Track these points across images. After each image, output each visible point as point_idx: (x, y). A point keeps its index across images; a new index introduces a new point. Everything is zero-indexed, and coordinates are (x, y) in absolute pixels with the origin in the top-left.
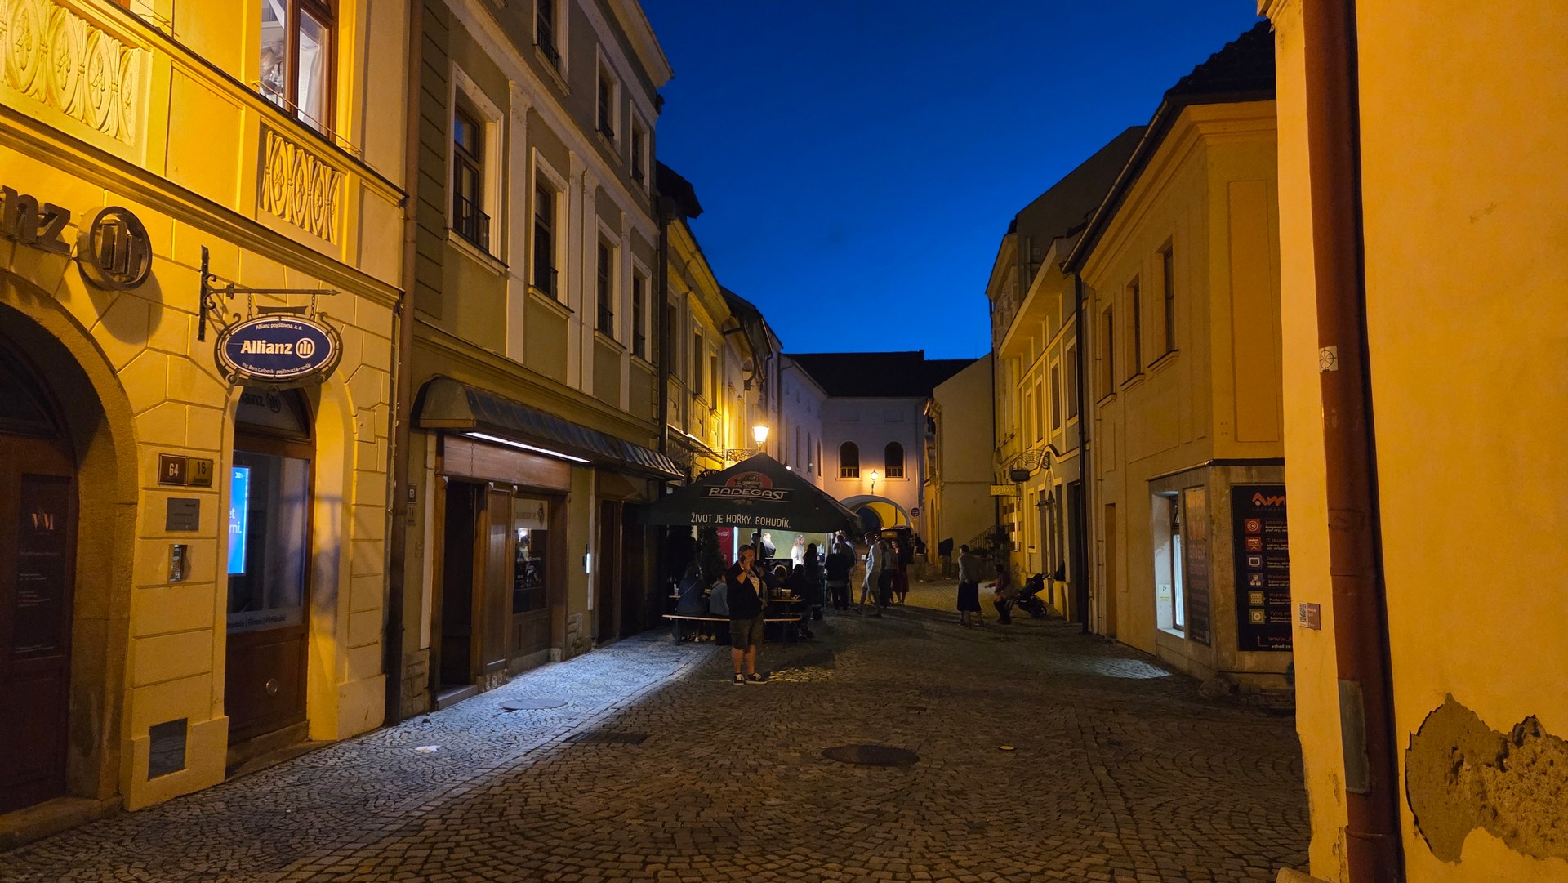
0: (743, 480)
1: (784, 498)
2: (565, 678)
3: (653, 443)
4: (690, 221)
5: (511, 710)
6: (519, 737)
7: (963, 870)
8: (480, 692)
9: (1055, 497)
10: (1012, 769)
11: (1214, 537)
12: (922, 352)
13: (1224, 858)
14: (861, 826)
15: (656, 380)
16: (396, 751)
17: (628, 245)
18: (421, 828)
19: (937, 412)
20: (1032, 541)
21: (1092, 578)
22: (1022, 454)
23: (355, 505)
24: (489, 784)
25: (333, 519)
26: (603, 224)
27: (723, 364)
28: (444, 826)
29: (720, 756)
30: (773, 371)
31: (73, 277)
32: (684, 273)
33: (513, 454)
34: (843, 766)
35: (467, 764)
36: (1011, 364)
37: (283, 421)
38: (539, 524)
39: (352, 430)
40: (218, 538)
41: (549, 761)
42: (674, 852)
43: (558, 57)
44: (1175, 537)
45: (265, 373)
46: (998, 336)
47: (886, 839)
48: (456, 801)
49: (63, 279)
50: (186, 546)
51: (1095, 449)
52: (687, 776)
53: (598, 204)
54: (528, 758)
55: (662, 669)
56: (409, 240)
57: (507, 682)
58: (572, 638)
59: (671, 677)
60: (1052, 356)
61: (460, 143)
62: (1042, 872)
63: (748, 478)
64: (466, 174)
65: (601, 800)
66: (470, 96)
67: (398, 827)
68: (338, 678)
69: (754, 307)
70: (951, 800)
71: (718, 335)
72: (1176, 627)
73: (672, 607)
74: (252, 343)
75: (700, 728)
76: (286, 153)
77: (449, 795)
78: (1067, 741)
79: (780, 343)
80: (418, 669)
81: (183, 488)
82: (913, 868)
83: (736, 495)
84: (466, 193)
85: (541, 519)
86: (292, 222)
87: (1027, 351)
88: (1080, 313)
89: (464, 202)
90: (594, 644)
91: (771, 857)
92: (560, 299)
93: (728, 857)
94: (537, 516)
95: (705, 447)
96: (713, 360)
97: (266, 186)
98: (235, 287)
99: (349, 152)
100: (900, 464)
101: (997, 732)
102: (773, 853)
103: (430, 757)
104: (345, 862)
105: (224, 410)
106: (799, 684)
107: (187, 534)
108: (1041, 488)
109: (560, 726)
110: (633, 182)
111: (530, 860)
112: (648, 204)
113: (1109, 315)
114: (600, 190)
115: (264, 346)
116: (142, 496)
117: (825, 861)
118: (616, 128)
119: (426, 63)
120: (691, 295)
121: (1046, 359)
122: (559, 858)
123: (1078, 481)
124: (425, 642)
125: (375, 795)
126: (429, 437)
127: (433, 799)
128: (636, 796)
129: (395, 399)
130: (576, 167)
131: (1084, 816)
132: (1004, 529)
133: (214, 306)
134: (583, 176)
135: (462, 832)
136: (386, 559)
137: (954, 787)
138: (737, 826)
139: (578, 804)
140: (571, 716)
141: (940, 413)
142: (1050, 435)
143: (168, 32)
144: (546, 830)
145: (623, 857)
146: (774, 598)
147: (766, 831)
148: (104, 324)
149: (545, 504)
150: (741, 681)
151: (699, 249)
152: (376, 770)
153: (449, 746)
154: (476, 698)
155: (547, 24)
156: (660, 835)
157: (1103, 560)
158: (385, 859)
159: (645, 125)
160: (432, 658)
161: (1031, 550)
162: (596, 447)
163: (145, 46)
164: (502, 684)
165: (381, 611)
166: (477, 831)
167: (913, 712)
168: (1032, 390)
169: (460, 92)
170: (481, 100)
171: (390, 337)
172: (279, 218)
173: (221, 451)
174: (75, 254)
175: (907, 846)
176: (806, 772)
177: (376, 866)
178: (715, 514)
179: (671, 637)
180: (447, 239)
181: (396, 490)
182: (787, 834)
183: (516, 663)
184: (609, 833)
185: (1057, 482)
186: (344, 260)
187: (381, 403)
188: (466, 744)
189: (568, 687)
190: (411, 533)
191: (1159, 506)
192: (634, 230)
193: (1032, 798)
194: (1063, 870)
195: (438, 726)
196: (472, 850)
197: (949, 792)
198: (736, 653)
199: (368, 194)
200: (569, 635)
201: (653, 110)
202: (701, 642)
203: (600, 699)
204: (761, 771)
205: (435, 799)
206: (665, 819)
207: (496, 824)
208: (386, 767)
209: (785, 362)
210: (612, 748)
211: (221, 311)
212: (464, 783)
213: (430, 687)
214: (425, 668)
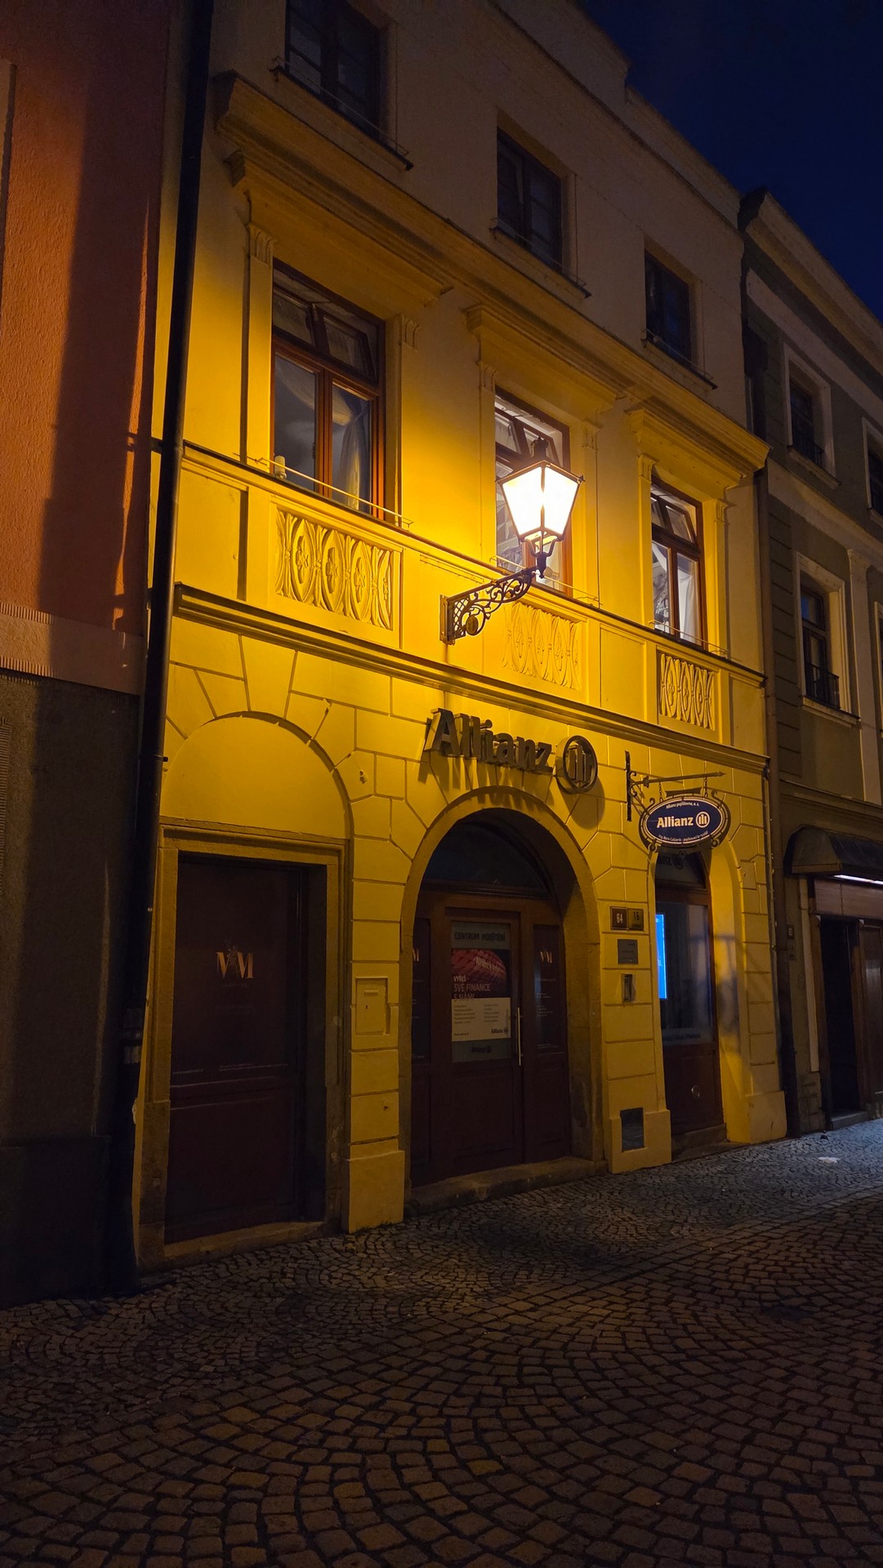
8: (870, 1119)
16: (801, 1158)
18: (832, 1217)
23: (746, 942)
25: (729, 954)
28: (853, 1219)
31: (554, 789)
33: (880, 892)
35: (867, 1176)
37: (685, 876)
39: (737, 879)
40: (651, 969)
45: (675, 842)
48: (860, 1202)
49: (549, 791)
50: (631, 976)
56: (770, 714)
61: (807, 619)
64: (813, 642)
66: (813, 575)
67: (813, 1214)
68: (746, 1090)
74: (664, 819)
76: (675, 666)
77: (853, 1196)
80: (812, 1090)
81: (626, 932)
84: (815, 661)
86: (681, 720)
89: (814, 669)
97: (663, 697)
98: (650, 778)
99: (718, 654)
103: (832, 1166)
104: (774, 1231)
105: (647, 871)
107: (630, 966)
115: (673, 820)
116: (602, 937)
119: (775, 562)
124: (815, 1066)
125: (790, 1188)
126: (801, 881)
129: (769, 849)
133: (636, 795)
135: (869, 1225)
136: (774, 990)
143: (596, 605)
148: (574, 818)
152: (786, 1171)
153: (847, 1160)
154: (867, 1123)
158: (807, 1234)
160: (823, 1081)
163: (584, 620)
165: (774, 1035)
169: (804, 575)
170: (822, 575)
171: (761, 798)
172: (673, 719)
173: (647, 903)
174: (554, 772)
177: (800, 1238)
180: (802, 705)
181: (777, 929)
186: (721, 742)
187: (759, 854)
188: (863, 1160)
190: (793, 965)
195: (835, 1143)
199: (735, 683)
205: (841, 1198)
208: (796, 1170)
211: (640, 797)
212: (866, 1189)
213: (824, 1108)
214: (817, 1089)
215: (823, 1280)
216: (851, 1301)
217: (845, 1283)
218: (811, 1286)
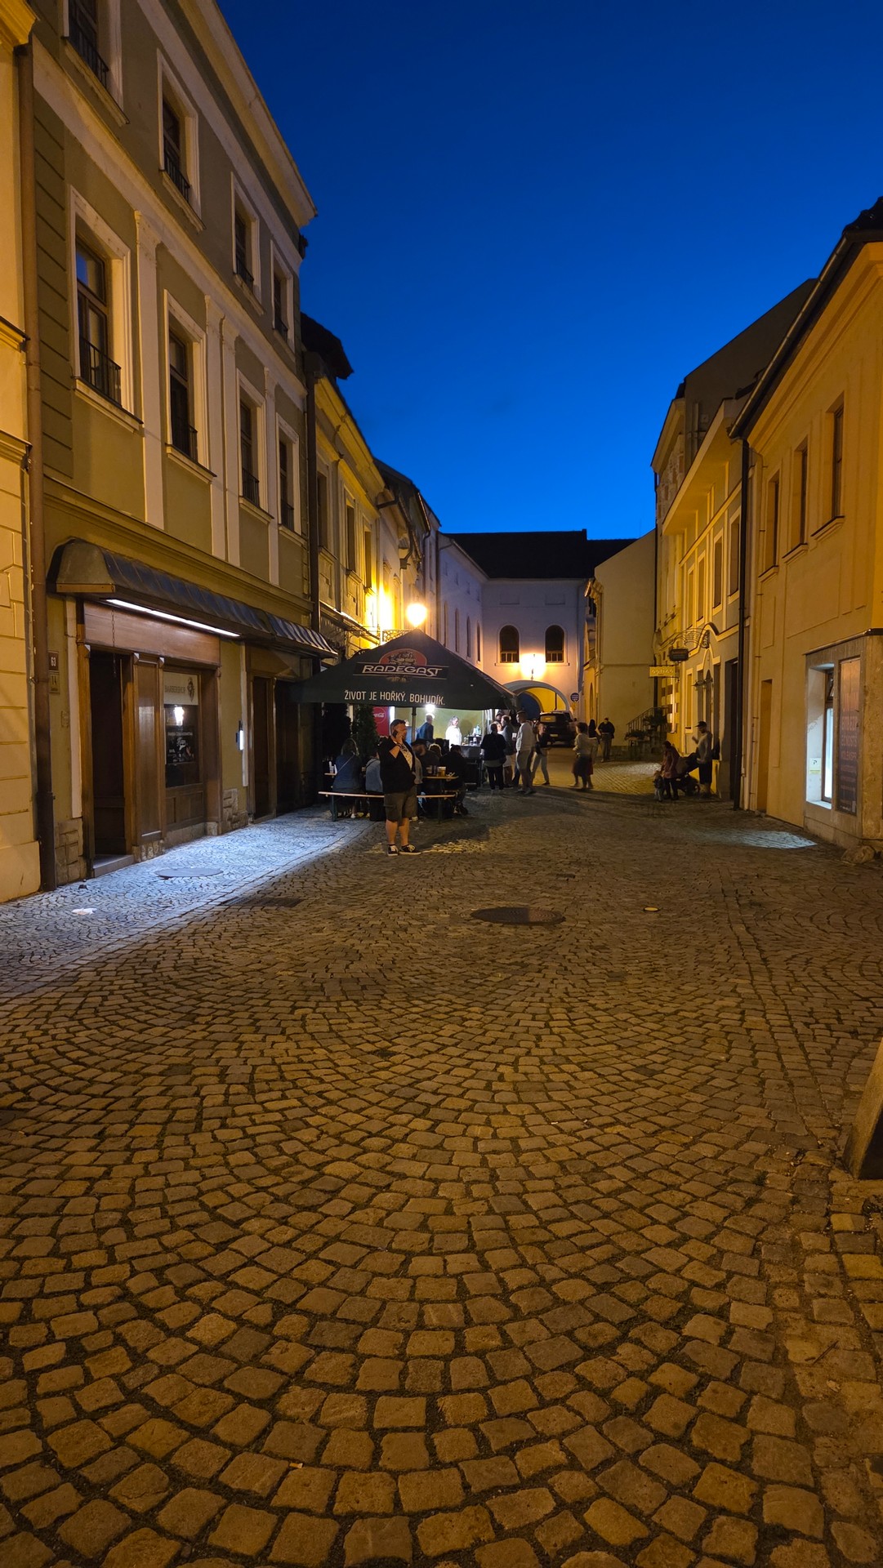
0: (397, 657)
1: (438, 675)
2: (221, 850)
3: (305, 620)
4: (339, 381)
5: (167, 878)
6: (175, 902)
7: (599, 1012)
8: (136, 862)
9: (712, 676)
10: (655, 927)
11: (867, 707)
12: (584, 532)
13: (851, 1001)
14: (505, 976)
15: (306, 554)
16: (53, 913)
17: (272, 405)
18: (76, 979)
19: (598, 592)
20: (689, 722)
21: (745, 755)
22: (681, 633)
24: (144, 941)
26: (245, 381)
27: (377, 539)
28: (99, 978)
29: (371, 917)
30: (431, 551)
32: (334, 438)
33: (158, 625)
34: (491, 926)
35: (123, 924)
36: (675, 541)
38: (188, 697)
41: (204, 922)
42: (322, 998)
43: (188, 186)
44: (828, 711)
46: (661, 512)
47: (528, 986)
48: (111, 956)
51: (755, 625)
52: (339, 934)
53: (237, 358)
54: (184, 918)
55: (317, 842)
56: (32, 388)
57: (163, 854)
58: (227, 812)
59: (326, 850)
60: (716, 530)
61: (83, 281)
62: (676, 1013)
63: (401, 655)
64: (92, 318)
65: (253, 955)
66: (92, 227)
67: (53, 978)
69: (411, 482)
70: (593, 954)
71: (372, 508)
72: (824, 799)
73: (328, 783)
75: (354, 893)
77: (104, 950)
78: (711, 902)
79: (438, 521)
80: (72, 838)
82: (551, 1011)
83: (390, 672)
84: (93, 339)
85: (191, 694)
87: (691, 526)
88: (745, 481)
89: (92, 349)
90: (251, 819)
91: (416, 1002)
92: (201, 461)
93: (376, 1003)
94: (187, 692)
95: (359, 626)
96: (367, 535)
100: (561, 648)
101: (642, 896)
102: (418, 999)
103: (86, 918)
106: (451, 854)
108: (700, 668)
109: (215, 891)
110: (276, 333)
111: (182, 1005)
112: (294, 360)
113: (776, 483)
114: (240, 341)
117: (468, 1005)
118: (256, 272)
119: (40, 186)
120: (342, 463)
121: (709, 533)
122: (211, 1004)
123: (735, 660)
124: (77, 811)
125: (30, 951)
126: (67, 602)
127: (89, 954)
128: (287, 951)
129: (29, 562)
130: (212, 315)
131: (720, 966)
132: (661, 712)
134: (221, 324)
135: (115, 983)
136: (30, 727)
137: (598, 943)
138: (385, 977)
139: (231, 958)
140: (226, 883)
141: (601, 594)
142: (710, 613)
144: (198, 980)
145: (272, 1003)
146: (429, 775)
147: (413, 980)
149: (195, 678)
150: (395, 852)
151: (349, 412)
152: (32, 930)
153: (105, 909)
154: (133, 867)
155: (174, 147)
156: (310, 984)
157: (757, 737)
158: (40, 1006)
159: (288, 271)
160: (85, 828)
161: (688, 731)
162: (244, 619)
164: (158, 855)
165: (30, 779)
166: (133, 981)
167: (562, 879)
168: (695, 568)
169: (81, 223)
170: (104, 233)
171: (19, 493)
175: (548, 992)
176: (455, 931)
177: (30, 1012)
178: (368, 691)
179: (328, 814)
180: (75, 389)
181: (36, 656)
182: (433, 983)
183: (171, 835)
184: (261, 983)
185: (716, 661)
187: (14, 565)
188: (121, 907)
189: (224, 857)
190: (55, 702)
191: (815, 680)
192: (278, 388)
193: (671, 951)
194: (695, 1011)
195: (94, 891)
196: (125, 998)
197: (591, 947)
198: (390, 825)
200: (225, 810)
201: (296, 252)
202: (357, 818)
203: (255, 868)
204: (410, 930)
205: (90, 954)
206: (315, 971)
207: (151, 975)
208: (42, 928)
209: (443, 542)
210: (265, 911)
212: (119, 940)
213: (85, 856)
214: (79, 836)
215: (48, 1063)
216: (79, 1084)
217: (76, 1062)
218: (32, 1075)
